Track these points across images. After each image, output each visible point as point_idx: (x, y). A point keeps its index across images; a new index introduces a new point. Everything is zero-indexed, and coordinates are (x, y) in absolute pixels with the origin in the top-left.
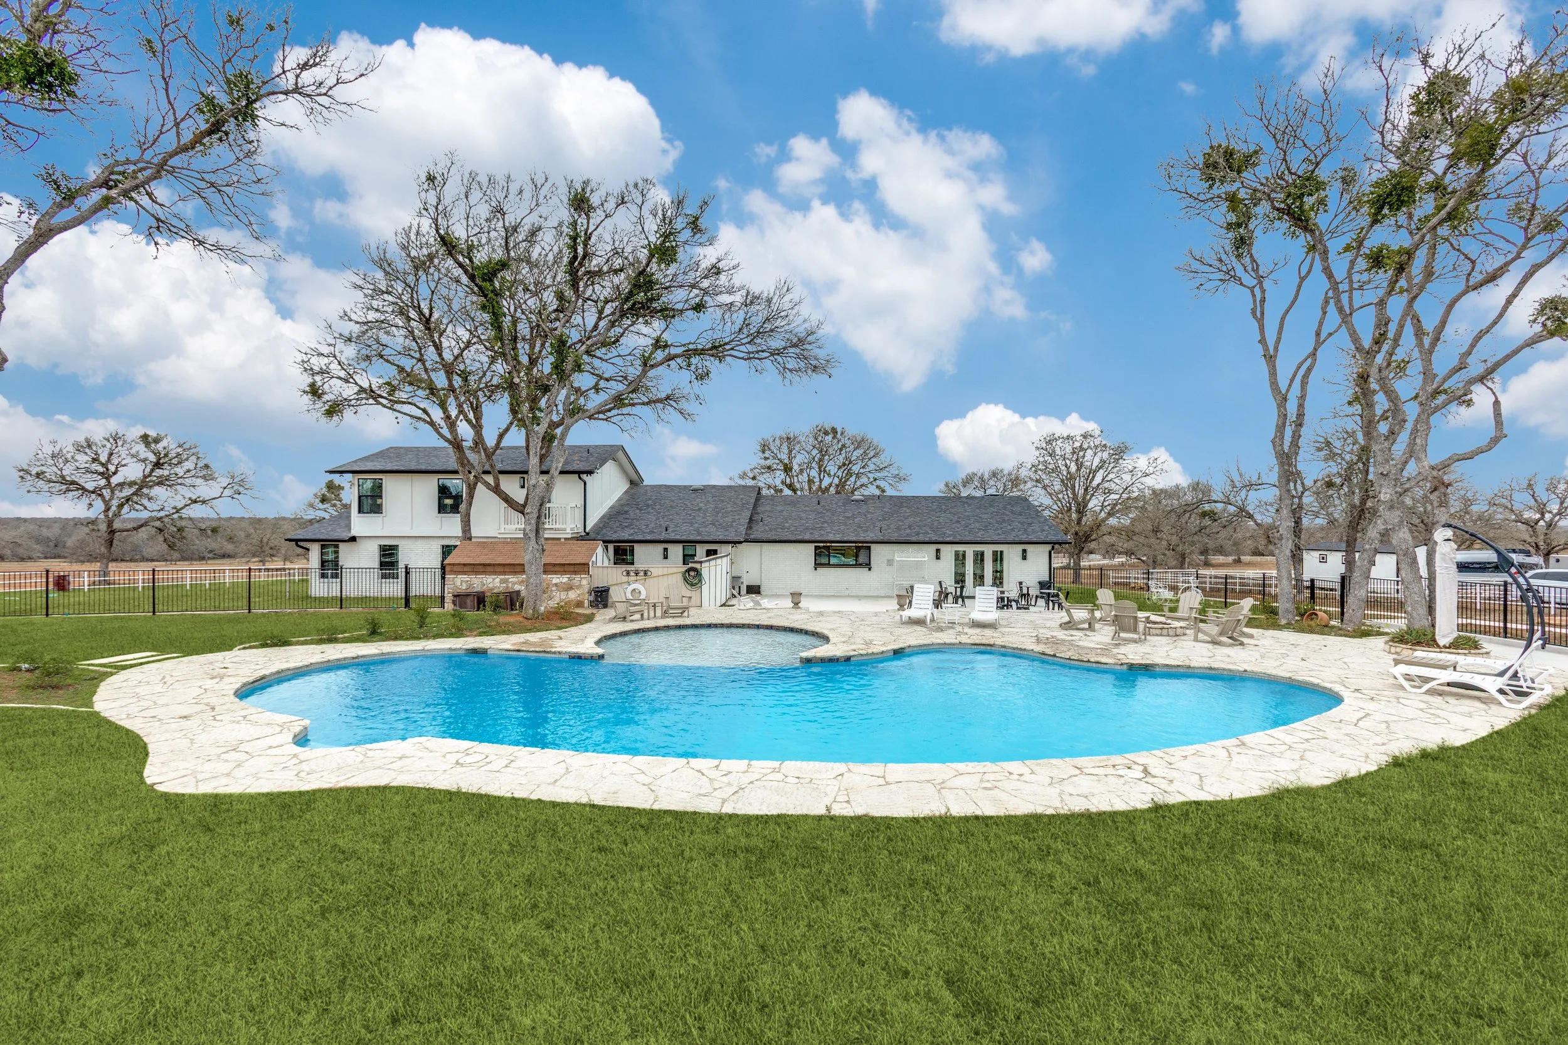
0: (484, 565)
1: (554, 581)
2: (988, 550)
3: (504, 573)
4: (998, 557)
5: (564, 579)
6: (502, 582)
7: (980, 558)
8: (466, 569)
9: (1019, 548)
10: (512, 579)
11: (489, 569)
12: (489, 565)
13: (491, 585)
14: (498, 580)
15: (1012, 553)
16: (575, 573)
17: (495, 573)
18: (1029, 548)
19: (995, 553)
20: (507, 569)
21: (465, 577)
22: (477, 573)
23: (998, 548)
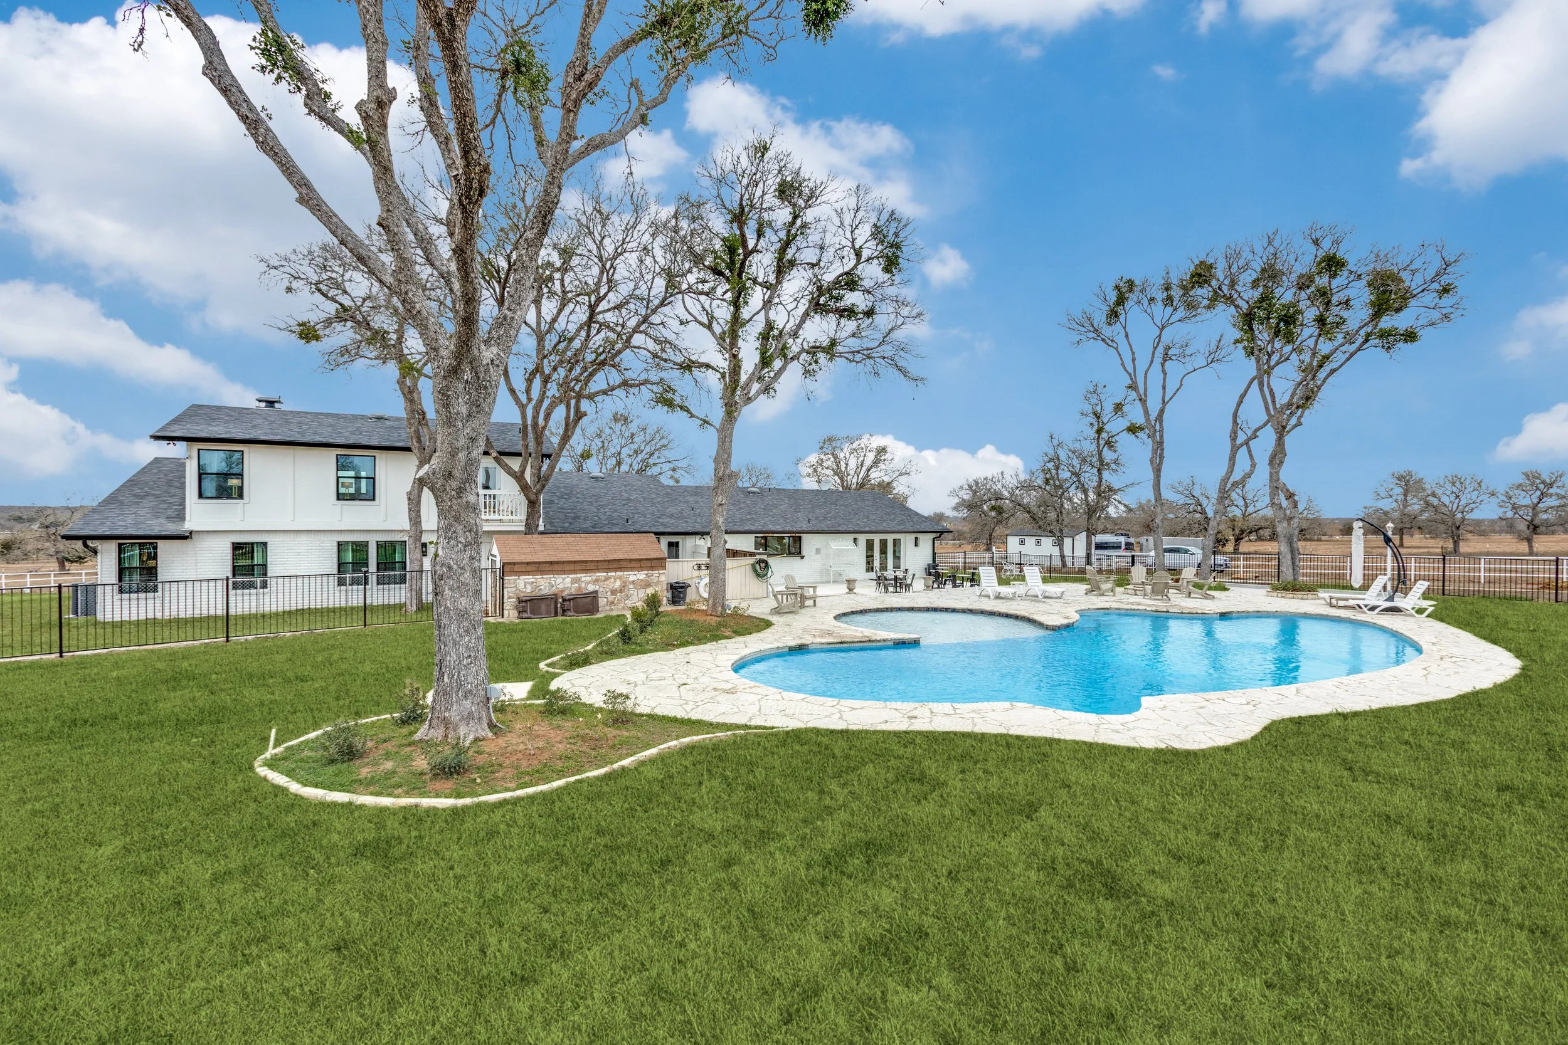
0: (551, 563)
1: (632, 578)
2: (890, 538)
3: (575, 572)
4: (896, 543)
5: (641, 575)
6: (574, 581)
7: (884, 544)
8: (529, 568)
9: (913, 536)
10: (585, 578)
11: (556, 567)
12: (557, 563)
13: (561, 586)
14: (568, 580)
15: (907, 540)
16: (652, 568)
17: (564, 572)
18: (920, 536)
19: (895, 540)
20: (578, 567)
21: (530, 578)
22: (542, 572)
23: (897, 536)
